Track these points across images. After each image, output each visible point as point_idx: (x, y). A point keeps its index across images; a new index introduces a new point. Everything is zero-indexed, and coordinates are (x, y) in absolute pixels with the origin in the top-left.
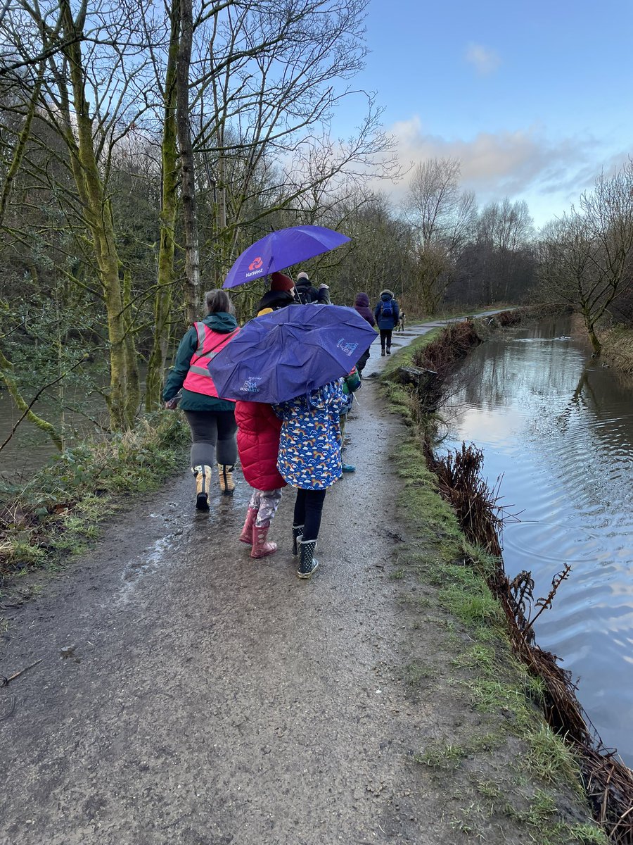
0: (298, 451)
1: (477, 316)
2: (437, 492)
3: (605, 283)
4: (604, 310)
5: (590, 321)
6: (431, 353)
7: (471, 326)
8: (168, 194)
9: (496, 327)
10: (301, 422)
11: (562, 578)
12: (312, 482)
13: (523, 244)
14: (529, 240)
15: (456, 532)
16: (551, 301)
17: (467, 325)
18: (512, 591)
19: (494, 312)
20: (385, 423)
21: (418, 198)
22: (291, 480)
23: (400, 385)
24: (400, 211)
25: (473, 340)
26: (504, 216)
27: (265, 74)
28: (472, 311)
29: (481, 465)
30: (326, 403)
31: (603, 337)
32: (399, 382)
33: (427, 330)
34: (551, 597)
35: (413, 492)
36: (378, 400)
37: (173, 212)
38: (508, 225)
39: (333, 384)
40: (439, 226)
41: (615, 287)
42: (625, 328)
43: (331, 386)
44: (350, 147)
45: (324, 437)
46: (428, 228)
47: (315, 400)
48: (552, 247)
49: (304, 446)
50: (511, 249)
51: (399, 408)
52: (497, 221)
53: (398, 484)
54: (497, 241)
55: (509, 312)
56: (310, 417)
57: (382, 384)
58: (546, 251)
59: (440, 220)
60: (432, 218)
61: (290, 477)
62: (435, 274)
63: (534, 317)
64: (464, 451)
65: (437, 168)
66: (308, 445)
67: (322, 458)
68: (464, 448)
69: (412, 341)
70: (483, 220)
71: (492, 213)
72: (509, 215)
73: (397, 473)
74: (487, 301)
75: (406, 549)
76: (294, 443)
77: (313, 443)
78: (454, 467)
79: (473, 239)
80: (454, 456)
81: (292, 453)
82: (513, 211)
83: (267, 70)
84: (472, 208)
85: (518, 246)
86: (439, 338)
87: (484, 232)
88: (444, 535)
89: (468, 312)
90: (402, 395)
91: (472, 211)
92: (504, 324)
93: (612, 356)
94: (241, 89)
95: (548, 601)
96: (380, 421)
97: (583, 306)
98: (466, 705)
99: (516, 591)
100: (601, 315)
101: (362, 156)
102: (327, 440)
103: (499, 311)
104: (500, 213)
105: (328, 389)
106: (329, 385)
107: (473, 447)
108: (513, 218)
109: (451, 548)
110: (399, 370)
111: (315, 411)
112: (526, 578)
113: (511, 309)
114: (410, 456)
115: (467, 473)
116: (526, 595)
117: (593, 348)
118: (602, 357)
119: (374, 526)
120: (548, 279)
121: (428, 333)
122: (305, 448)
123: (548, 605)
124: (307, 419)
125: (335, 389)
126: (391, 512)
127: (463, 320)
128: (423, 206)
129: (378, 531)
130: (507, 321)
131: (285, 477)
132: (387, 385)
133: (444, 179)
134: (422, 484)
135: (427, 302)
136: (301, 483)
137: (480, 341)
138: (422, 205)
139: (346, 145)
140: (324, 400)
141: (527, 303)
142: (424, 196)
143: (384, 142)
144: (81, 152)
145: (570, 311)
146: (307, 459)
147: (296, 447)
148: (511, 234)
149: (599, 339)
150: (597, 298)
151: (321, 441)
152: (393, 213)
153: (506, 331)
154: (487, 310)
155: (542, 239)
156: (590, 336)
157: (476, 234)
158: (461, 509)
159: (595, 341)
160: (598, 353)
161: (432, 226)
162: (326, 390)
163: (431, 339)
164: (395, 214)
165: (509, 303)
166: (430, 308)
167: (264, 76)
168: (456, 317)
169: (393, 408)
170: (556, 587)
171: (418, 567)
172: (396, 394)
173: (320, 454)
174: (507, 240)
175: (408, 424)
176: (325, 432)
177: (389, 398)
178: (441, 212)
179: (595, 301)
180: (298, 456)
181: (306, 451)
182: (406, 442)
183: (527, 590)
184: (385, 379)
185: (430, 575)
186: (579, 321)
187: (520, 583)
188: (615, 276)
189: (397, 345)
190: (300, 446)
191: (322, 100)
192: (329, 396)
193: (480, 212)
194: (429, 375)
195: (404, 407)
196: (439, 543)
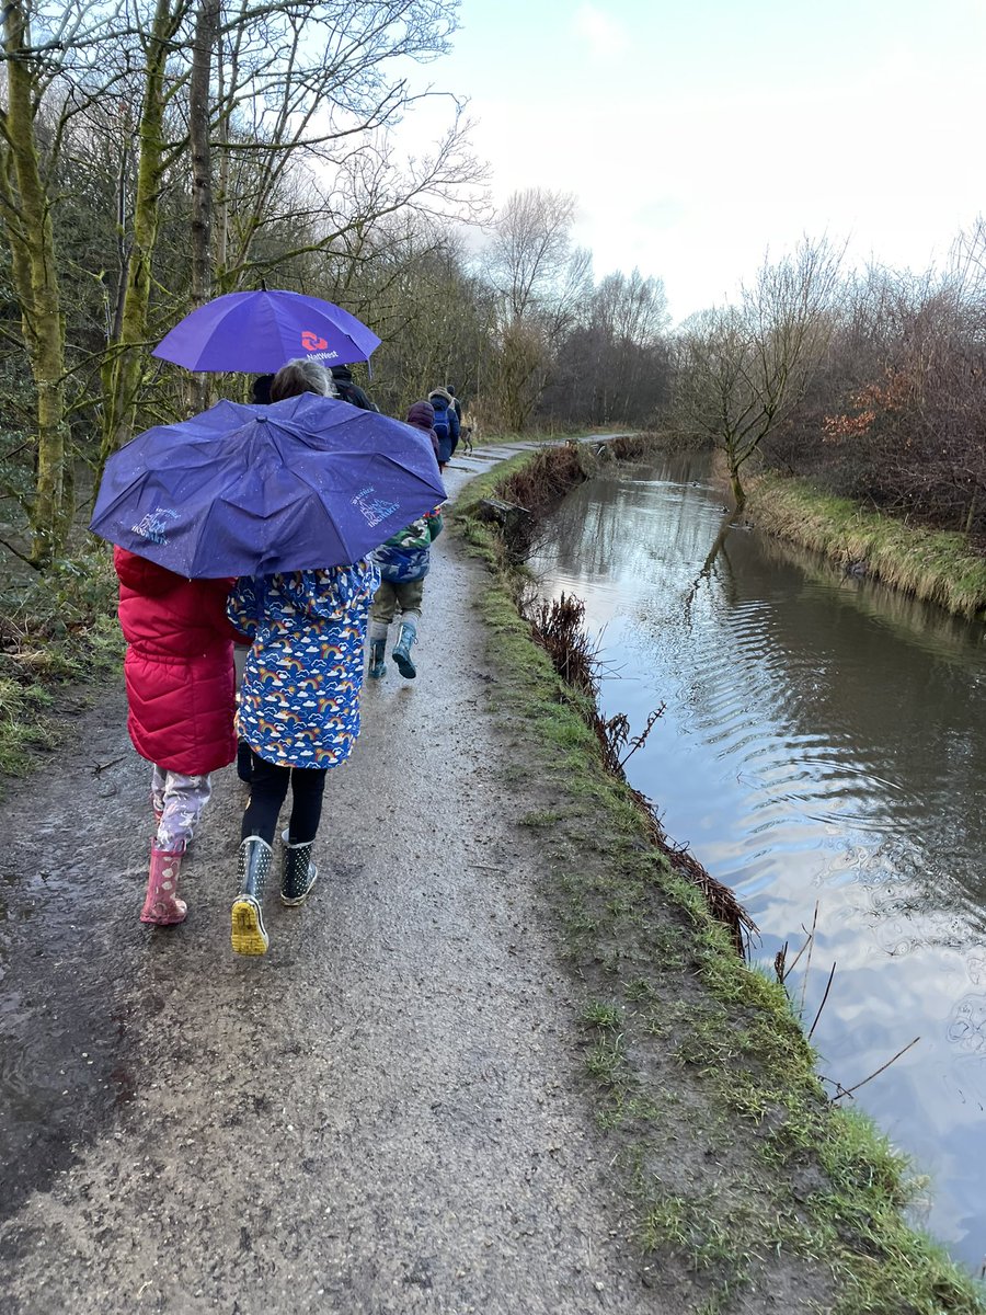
0: (288, 699)
1: (583, 441)
2: (531, 641)
3: (758, 411)
4: (753, 448)
5: (734, 461)
6: (518, 487)
7: (574, 454)
8: (144, 203)
9: (608, 459)
10: (297, 646)
11: (657, 715)
12: (316, 755)
13: (656, 339)
14: (663, 333)
15: (550, 675)
16: (685, 428)
17: (569, 452)
18: (607, 731)
19: (607, 436)
20: (463, 568)
21: (509, 248)
22: (274, 753)
23: (480, 523)
24: (480, 264)
25: (576, 474)
26: (631, 291)
27: (297, 32)
28: (577, 431)
29: (581, 620)
30: (347, 607)
31: (750, 486)
32: (479, 519)
33: (512, 453)
34: (645, 735)
35: (505, 638)
36: (451, 541)
37: (152, 232)
38: (636, 305)
39: (356, 569)
40: (535, 295)
41: (770, 417)
42: (779, 476)
43: (353, 573)
44: (423, 171)
45: (339, 671)
46: (521, 297)
47: (326, 605)
48: (697, 349)
49: (299, 689)
50: (638, 344)
51: (480, 550)
52: (621, 299)
53: (486, 632)
54: (618, 327)
55: (628, 438)
56: (312, 635)
57: (457, 520)
58: (686, 352)
59: (541, 287)
60: (527, 282)
61: (270, 748)
62: (527, 370)
63: (660, 449)
64: (563, 602)
65: (540, 205)
66: (309, 689)
67: (335, 709)
68: (563, 598)
69: (492, 467)
70: (601, 295)
71: (614, 285)
72: (638, 290)
73: (484, 620)
74: (597, 419)
75: (500, 688)
76: (280, 684)
77: (318, 683)
78: (550, 619)
79: (584, 321)
80: (552, 606)
81: (275, 704)
82: (644, 285)
83: (302, 27)
84: (586, 275)
85: (648, 341)
86: (530, 466)
87: (601, 313)
88: (540, 678)
89: (571, 433)
90: (482, 534)
91: (586, 280)
92: (620, 455)
93: (758, 513)
94: (270, 62)
95: (642, 740)
96: (457, 565)
97: (727, 440)
98: (560, 792)
99: (611, 731)
100: (749, 454)
101: (440, 187)
102: (344, 675)
103: (614, 436)
104: (626, 285)
105: (349, 580)
106: (348, 572)
107: (573, 598)
108: (643, 297)
109: (548, 689)
110: (481, 503)
111: (322, 623)
112: (621, 720)
113: (631, 435)
114: (498, 604)
115: (565, 626)
116: (620, 738)
117: (735, 501)
118: (745, 513)
119: (462, 669)
120: (683, 396)
121: (514, 457)
122: (303, 694)
123: (642, 744)
124: (306, 640)
125: (360, 578)
126: (480, 657)
127: (563, 444)
128: (515, 262)
129: (466, 674)
130: (625, 451)
131: (259, 749)
132: (463, 521)
133: (549, 225)
134: (515, 631)
135: (512, 412)
136: (293, 757)
137: (584, 477)
138: (513, 261)
139: (418, 166)
140: (343, 603)
141: (652, 427)
142: (518, 246)
143: (472, 171)
144: (10, 120)
145: (710, 445)
146: (304, 715)
147: (283, 692)
148: (640, 320)
149: (744, 488)
150: (747, 430)
151: (332, 679)
152: (469, 266)
153: (621, 466)
154: (597, 433)
155: (682, 332)
156: (732, 483)
157: (590, 315)
158: (557, 660)
159: (738, 490)
160: (741, 508)
161: (526, 294)
162: (344, 582)
163: (518, 467)
164: (471, 267)
165: (630, 425)
166: (517, 421)
167: (296, 36)
168: (555, 438)
169: (474, 551)
170: (650, 725)
171: (511, 703)
172: (477, 533)
173: (331, 703)
174: (632, 329)
175: (492, 571)
176: (340, 661)
177: (468, 538)
178: (541, 275)
179: (743, 434)
180: (289, 709)
181: (305, 700)
182: (491, 590)
183: (622, 733)
184: (460, 513)
185: (526, 710)
186: (721, 460)
187: (616, 724)
188: (772, 401)
189: (473, 471)
190: (291, 690)
191: (390, 96)
192: (350, 593)
193: (598, 282)
194: (519, 513)
195: (488, 551)
196: (534, 684)
